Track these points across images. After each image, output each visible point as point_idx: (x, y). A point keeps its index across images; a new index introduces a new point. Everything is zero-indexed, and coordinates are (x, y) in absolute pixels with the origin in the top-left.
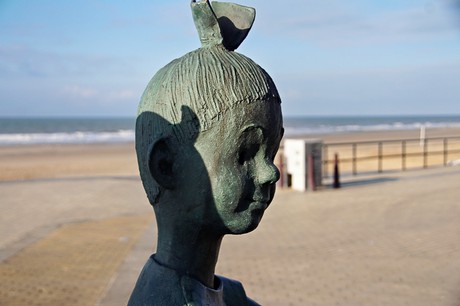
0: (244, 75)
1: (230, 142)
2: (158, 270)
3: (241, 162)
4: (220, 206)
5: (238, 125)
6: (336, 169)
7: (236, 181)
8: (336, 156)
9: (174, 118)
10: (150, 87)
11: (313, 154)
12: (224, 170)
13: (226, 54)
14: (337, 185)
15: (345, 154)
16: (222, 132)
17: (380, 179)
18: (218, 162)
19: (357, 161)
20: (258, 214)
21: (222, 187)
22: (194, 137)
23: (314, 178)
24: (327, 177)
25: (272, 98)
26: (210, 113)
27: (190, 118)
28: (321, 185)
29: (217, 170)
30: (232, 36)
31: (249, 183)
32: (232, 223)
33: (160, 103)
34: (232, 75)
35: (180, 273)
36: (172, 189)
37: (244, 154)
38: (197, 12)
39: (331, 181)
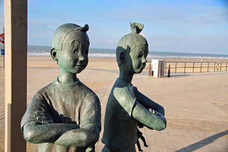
0: (141, 39)
1: (137, 54)
2: (120, 80)
3: (139, 58)
4: (134, 67)
5: (139, 50)
6: (169, 70)
7: (138, 62)
8: (170, 66)
9: (125, 48)
10: (120, 41)
11: (161, 65)
12: (135, 59)
13: (137, 34)
14: (169, 76)
15: (173, 65)
16: (135, 51)
17: (184, 75)
18: (134, 58)
19: (176, 68)
20: (142, 69)
21: (135, 63)
22: (129, 52)
23: (161, 73)
24: (166, 73)
25: (146, 45)
26: (133, 47)
27: (129, 48)
28: (163, 76)
29: (134, 59)
30: (139, 31)
31: (140, 63)
32: (136, 71)
33: (122, 44)
34: (138, 39)
35: (124, 81)
36: (124, 63)
37: (140, 56)
38: (131, 25)
39: (167, 75)
